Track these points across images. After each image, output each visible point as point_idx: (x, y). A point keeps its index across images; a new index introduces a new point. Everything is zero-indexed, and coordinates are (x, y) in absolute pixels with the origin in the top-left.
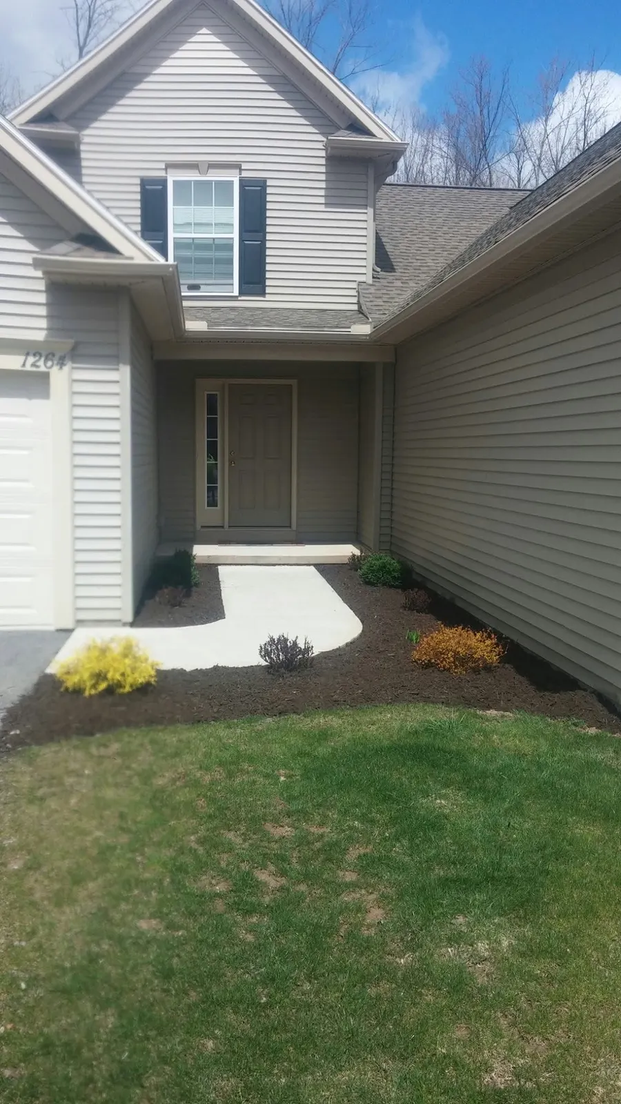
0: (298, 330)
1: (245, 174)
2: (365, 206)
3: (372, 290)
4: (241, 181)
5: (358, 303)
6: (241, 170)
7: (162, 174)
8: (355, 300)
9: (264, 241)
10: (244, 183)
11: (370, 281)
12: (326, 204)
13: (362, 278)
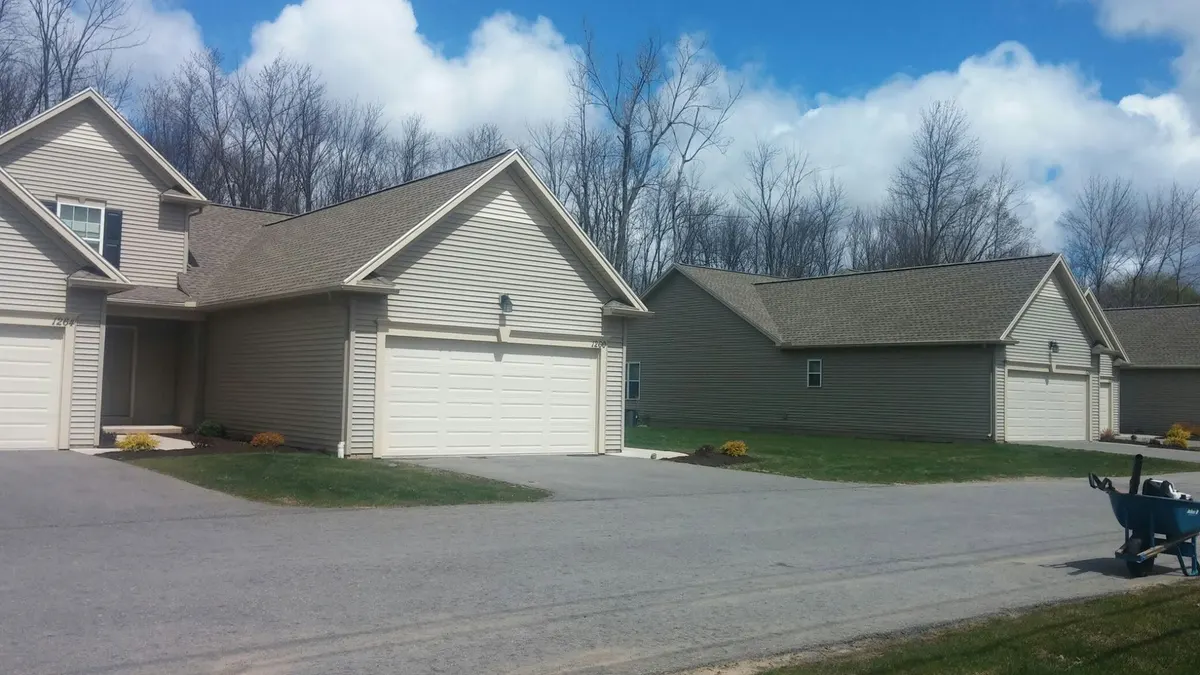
0: (153, 303)
1: (108, 206)
2: (183, 231)
3: (187, 278)
4: (106, 210)
5: (178, 284)
6: (106, 204)
7: (54, 199)
8: (176, 282)
9: (119, 245)
10: (108, 212)
11: (185, 272)
12: (159, 228)
13: (180, 271)
